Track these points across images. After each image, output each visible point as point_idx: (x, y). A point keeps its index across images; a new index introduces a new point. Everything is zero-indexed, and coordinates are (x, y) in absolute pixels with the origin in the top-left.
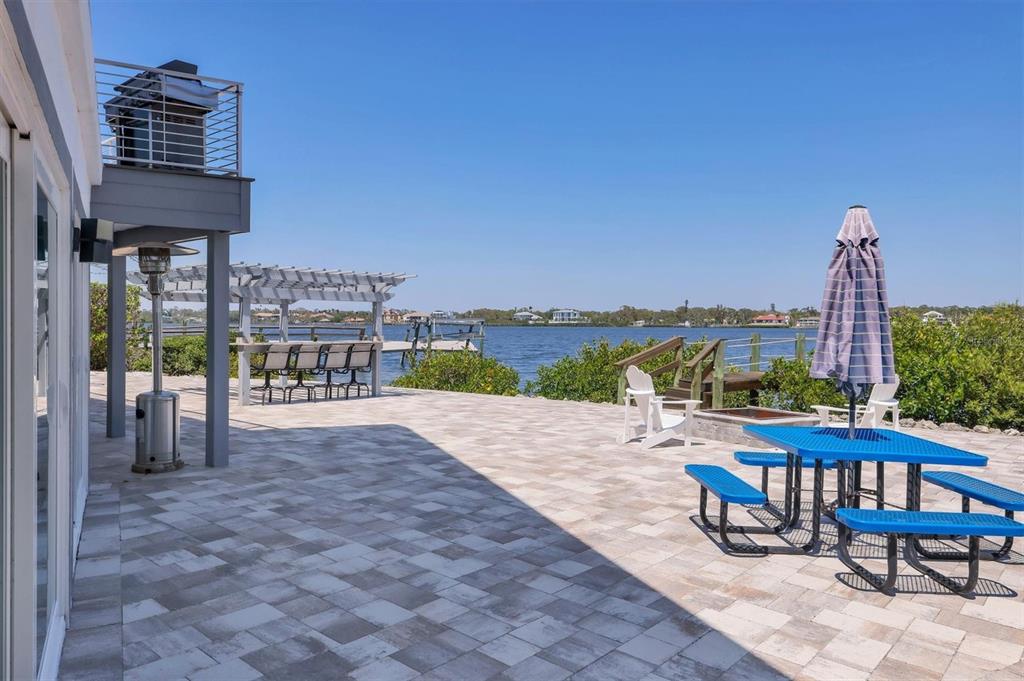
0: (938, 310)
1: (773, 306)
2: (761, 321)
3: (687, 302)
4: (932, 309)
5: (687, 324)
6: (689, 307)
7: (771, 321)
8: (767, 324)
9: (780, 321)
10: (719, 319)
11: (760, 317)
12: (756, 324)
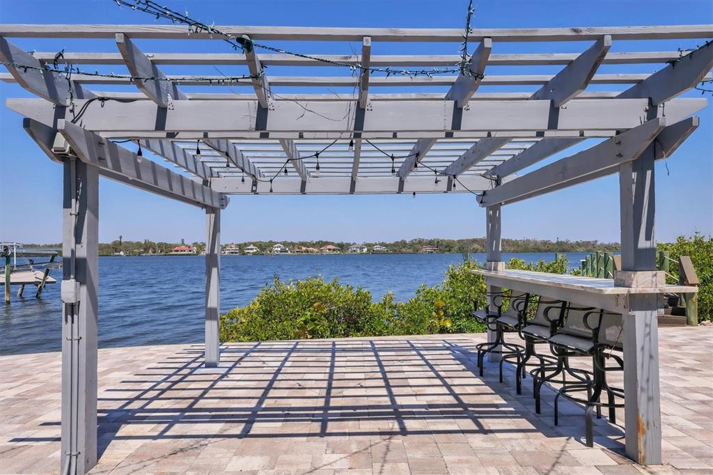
0: (281, 243)
1: (183, 241)
2: (177, 251)
3: (121, 238)
4: (278, 243)
5: (122, 253)
6: (123, 241)
7: (184, 251)
8: (182, 253)
9: (190, 251)
10: (146, 250)
11: (176, 248)
12: (174, 253)
